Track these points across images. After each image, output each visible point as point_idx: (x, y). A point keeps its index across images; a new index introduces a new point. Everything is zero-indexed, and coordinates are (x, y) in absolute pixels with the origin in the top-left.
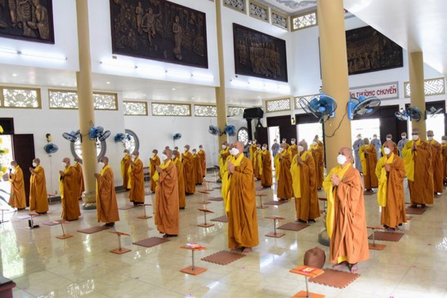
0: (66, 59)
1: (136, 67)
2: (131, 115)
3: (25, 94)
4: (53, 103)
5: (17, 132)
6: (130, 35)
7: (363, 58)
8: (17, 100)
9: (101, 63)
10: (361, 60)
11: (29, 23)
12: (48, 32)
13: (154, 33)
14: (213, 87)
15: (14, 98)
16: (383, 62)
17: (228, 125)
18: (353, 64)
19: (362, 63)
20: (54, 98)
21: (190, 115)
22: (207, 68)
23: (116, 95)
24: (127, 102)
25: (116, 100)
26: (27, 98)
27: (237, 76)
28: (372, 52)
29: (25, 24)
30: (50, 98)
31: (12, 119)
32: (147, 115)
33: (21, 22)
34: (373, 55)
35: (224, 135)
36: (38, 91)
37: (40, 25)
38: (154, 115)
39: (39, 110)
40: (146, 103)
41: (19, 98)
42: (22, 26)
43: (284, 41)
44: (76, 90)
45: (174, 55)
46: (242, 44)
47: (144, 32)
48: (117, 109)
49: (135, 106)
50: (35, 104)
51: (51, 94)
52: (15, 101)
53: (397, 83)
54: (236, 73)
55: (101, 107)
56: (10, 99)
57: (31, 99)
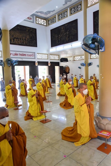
7: (23, 39)
16: (30, 43)
19: (22, 41)
28: (26, 38)
34: (27, 39)
53: (35, 53)
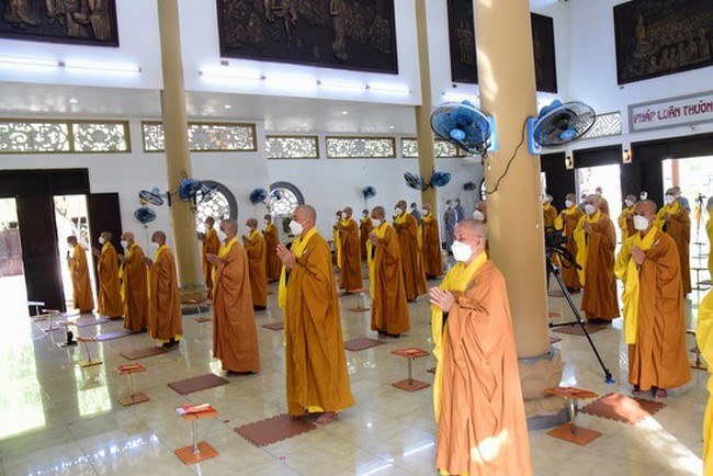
0: (140, 70)
1: (263, 78)
2: (290, 158)
3: (106, 131)
4: (150, 143)
5: (94, 189)
6: (251, 24)
7: (696, 39)
8: (95, 141)
9: (201, 73)
10: (692, 43)
11: (77, 15)
12: (109, 28)
13: (295, 17)
14: (411, 106)
15: (89, 137)
17: (437, 171)
18: (677, 53)
19: (693, 48)
20: (151, 134)
21: (394, 156)
22: (397, 73)
23: (253, 126)
24: (284, 137)
25: (254, 135)
26: (109, 137)
27: (454, 86)
29: (69, 17)
30: (144, 135)
31: (86, 170)
32: (318, 157)
33: (64, 15)
35: (429, 188)
36: (126, 124)
37: (95, 18)
38: (329, 157)
39: (129, 154)
40: (316, 138)
41: (98, 136)
42: (65, 20)
43: (551, 19)
44: (160, 120)
45: (334, 53)
46: (464, 28)
47: (275, 16)
48: (255, 150)
49: (297, 144)
50: (122, 146)
51: (146, 130)
52: (91, 143)
54: (453, 80)
55: (230, 147)
56: (83, 138)
57: (115, 138)
